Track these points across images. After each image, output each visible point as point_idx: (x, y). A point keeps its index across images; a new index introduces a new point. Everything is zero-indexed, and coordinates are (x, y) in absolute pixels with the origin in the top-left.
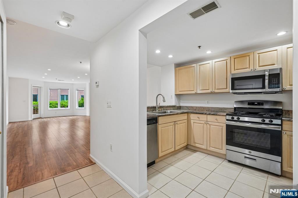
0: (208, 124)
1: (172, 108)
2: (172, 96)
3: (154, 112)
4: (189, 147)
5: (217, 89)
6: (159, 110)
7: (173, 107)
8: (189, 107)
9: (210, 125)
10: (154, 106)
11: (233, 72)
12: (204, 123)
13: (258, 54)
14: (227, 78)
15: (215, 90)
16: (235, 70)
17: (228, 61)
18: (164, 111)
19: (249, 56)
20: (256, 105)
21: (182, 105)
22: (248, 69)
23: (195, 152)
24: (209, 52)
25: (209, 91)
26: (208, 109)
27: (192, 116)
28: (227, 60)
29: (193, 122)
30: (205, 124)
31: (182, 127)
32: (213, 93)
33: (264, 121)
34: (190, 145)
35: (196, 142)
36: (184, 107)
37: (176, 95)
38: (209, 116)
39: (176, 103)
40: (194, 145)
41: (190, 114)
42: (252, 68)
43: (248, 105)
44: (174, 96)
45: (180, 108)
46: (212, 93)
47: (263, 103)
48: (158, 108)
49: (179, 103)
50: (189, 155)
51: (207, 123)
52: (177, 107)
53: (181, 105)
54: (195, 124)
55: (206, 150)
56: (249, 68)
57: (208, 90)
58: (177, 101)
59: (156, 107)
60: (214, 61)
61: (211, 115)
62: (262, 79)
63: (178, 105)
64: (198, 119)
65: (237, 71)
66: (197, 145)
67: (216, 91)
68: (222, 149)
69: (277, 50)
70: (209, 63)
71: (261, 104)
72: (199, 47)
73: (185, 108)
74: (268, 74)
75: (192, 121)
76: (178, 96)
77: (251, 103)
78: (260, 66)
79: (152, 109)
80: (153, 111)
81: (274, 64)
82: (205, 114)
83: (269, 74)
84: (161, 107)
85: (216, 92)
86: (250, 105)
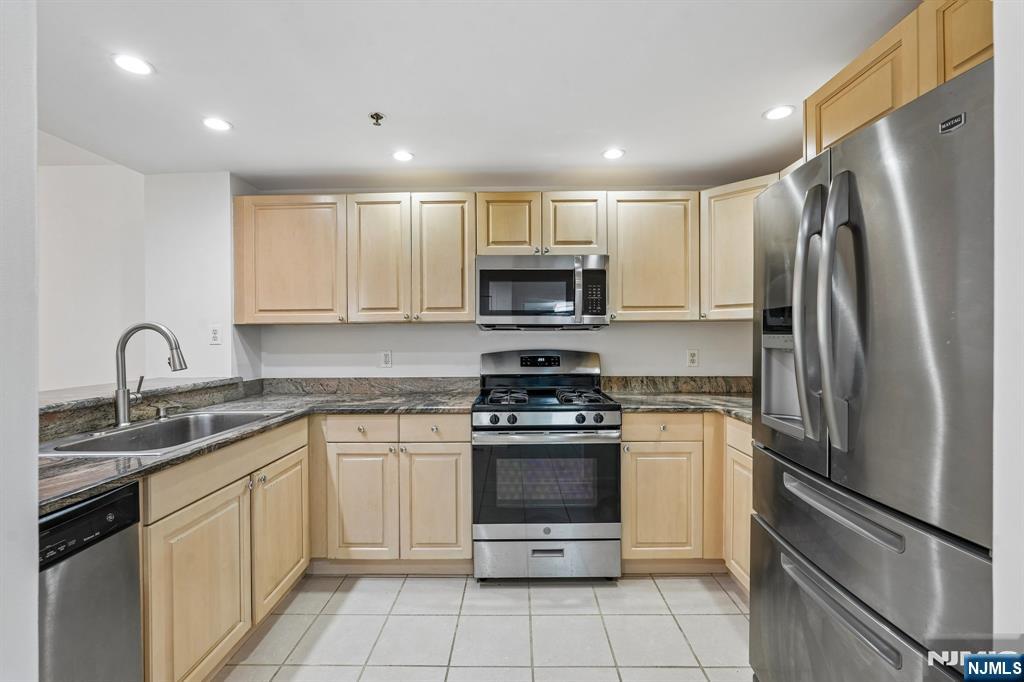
0: (402, 455)
1: (218, 396)
2: (215, 332)
3: (97, 435)
4: (321, 569)
5: (429, 309)
6: (135, 413)
7: (229, 390)
8: (306, 380)
9: (411, 454)
10: (99, 400)
11: (483, 250)
12: (387, 451)
13: (553, 201)
14: (463, 270)
15: (422, 310)
16: (488, 245)
17: (466, 205)
18: (175, 417)
19: (530, 202)
20: (542, 365)
21: (267, 372)
22: (526, 246)
23: (349, 589)
24: (402, 156)
25: (399, 316)
26: (388, 386)
27: (334, 428)
28: (464, 202)
29: (339, 455)
30: (391, 455)
31: (284, 490)
32: (415, 323)
33: (583, 418)
34: (325, 559)
35: (351, 539)
36: (279, 381)
37: (238, 327)
38: (404, 419)
39: (239, 366)
40: (341, 556)
41: (321, 417)
42: (536, 244)
43: (522, 365)
44: (228, 335)
45: (258, 389)
46: (408, 322)
47: (558, 358)
48: (132, 404)
49: (255, 366)
50: (327, 614)
51: (398, 447)
52: (245, 384)
53: (263, 377)
54: (345, 459)
55: (399, 561)
56: (530, 244)
57: (397, 309)
58: (245, 356)
59: (114, 404)
60: (418, 196)
61: (417, 413)
62: (564, 284)
63: (248, 377)
64: (360, 437)
65: (495, 250)
66: (357, 553)
67: (427, 316)
68: (456, 544)
69: (595, 201)
70: (399, 202)
71: (554, 361)
72: (377, 117)
73: (286, 384)
74: (581, 270)
75: (332, 451)
76: (251, 333)
77: (529, 359)
78: (557, 243)
79: (80, 421)
80: (95, 429)
81: (590, 243)
82: (393, 412)
83: (583, 271)
84: (151, 398)
85: (424, 319)
86: (526, 365)
